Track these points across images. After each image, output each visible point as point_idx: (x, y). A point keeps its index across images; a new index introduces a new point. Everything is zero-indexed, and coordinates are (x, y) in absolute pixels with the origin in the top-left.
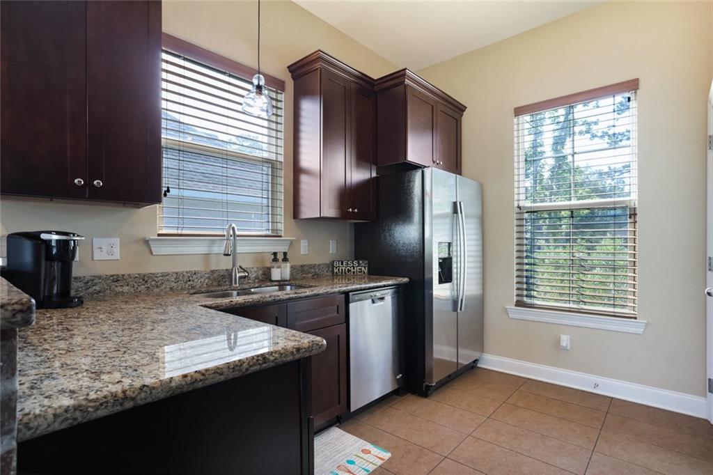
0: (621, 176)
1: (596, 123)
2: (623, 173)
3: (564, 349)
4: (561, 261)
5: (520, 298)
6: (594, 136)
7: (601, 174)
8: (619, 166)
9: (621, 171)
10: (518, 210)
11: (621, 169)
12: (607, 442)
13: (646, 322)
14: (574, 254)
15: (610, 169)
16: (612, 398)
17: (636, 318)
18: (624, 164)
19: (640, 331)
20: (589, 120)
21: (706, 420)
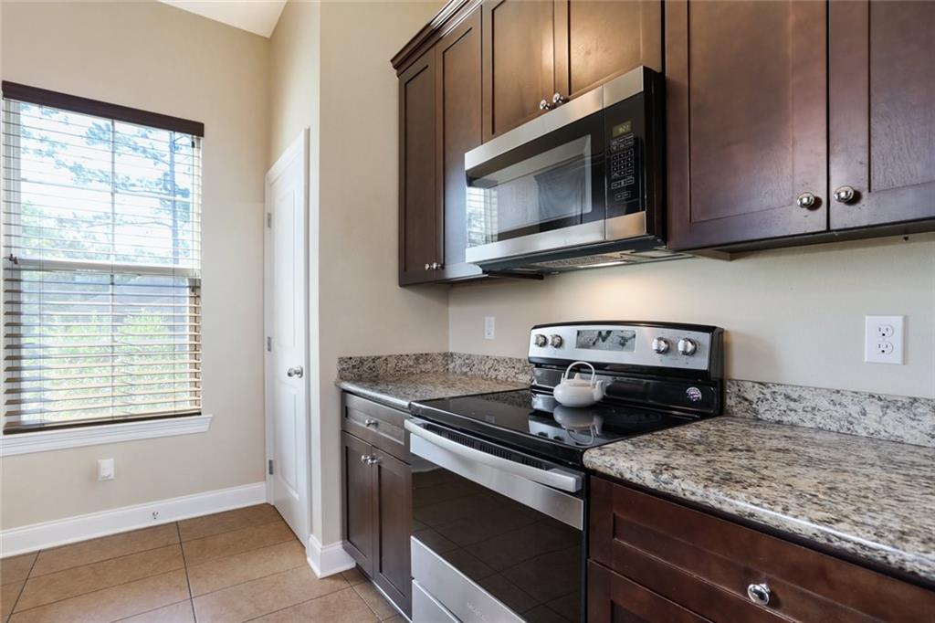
0: (91, 229)
1: (63, 146)
2: (92, 226)
3: (107, 480)
4: (81, 350)
5: (13, 419)
6: (59, 164)
7: (61, 221)
8: (89, 216)
9: (90, 222)
10: (10, 264)
11: (92, 219)
12: (199, 578)
13: (211, 416)
14: (116, 339)
15: (75, 217)
16: (177, 522)
17: (199, 414)
18: (95, 214)
19: (205, 428)
20: (52, 137)
21: (267, 504)
